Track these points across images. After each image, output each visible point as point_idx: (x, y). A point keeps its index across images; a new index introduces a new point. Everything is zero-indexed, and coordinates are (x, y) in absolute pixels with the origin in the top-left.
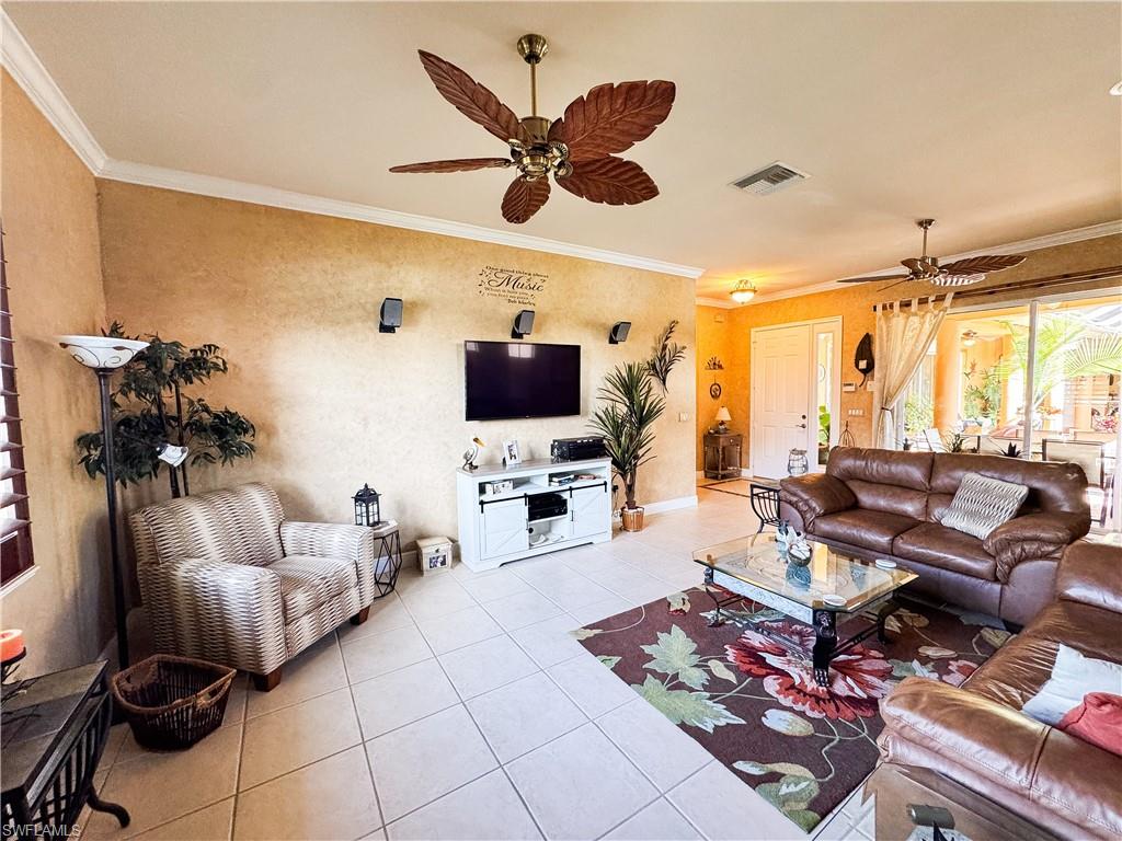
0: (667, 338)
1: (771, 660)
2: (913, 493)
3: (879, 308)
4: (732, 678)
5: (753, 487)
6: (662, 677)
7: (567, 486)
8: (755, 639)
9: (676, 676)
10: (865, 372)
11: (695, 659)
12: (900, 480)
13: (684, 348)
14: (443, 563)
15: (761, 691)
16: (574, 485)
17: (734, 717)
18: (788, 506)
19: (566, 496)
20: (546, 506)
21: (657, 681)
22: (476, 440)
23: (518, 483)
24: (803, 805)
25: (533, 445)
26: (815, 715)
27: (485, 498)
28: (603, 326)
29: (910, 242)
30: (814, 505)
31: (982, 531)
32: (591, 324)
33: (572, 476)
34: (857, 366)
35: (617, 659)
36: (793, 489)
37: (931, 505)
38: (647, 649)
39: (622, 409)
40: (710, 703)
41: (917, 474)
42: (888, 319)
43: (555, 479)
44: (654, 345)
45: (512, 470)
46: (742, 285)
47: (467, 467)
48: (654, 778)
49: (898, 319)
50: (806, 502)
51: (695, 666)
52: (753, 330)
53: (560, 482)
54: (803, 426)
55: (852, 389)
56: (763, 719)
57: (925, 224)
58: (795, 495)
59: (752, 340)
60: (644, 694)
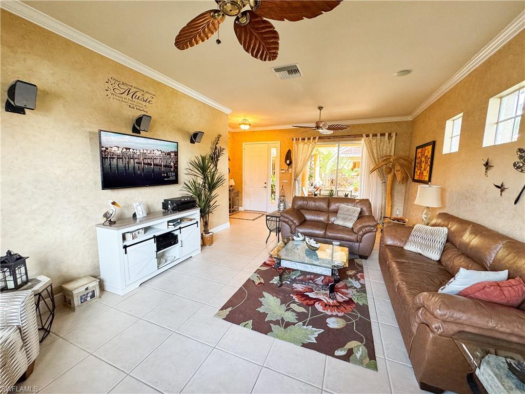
0: (217, 143)
1: (311, 295)
2: (323, 213)
3: (295, 139)
4: (304, 310)
5: (267, 216)
6: (277, 323)
7: (178, 227)
8: (299, 287)
9: (283, 319)
10: (289, 165)
11: (284, 307)
12: (319, 208)
13: (224, 149)
14: (93, 296)
15: (317, 312)
16: (181, 225)
17: (318, 330)
18: (284, 223)
19: (176, 233)
20: (166, 241)
21: (277, 326)
22: (114, 203)
23: (146, 229)
24: (368, 359)
25: (149, 203)
26: (340, 314)
27: (127, 243)
28: (188, 133)
29: (314, 114)
30: (295, 222)
31: (350, 225)
32: (181, 130)
33: (179, 221)
34: (286, 162)
35: (250, 322)
36: (286, 215)
37: (330, 217)
38: (261, 310)
39: (200, 181)
40: (305, 327)
41: (323, 205)
42: (298, 145)
43: (170, 224)
44: (211, 146)
45: (141, 222)
46: (245, 121)
47: (107, 223)
48: (312, 383)
49: (301, 145)
50: (292, 221)
51: (286, 311)
52: (243, 143)
53: (174, 225)
54: (265, 187)
55: (284, 171)
56: (328, 325)
57: (320, 108)
58: (287, 218)
59: (243, 148)
60: (277, 337)
